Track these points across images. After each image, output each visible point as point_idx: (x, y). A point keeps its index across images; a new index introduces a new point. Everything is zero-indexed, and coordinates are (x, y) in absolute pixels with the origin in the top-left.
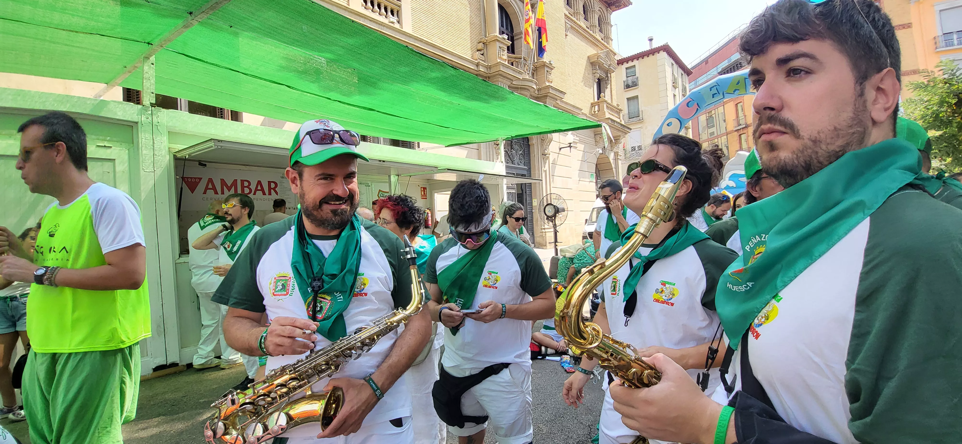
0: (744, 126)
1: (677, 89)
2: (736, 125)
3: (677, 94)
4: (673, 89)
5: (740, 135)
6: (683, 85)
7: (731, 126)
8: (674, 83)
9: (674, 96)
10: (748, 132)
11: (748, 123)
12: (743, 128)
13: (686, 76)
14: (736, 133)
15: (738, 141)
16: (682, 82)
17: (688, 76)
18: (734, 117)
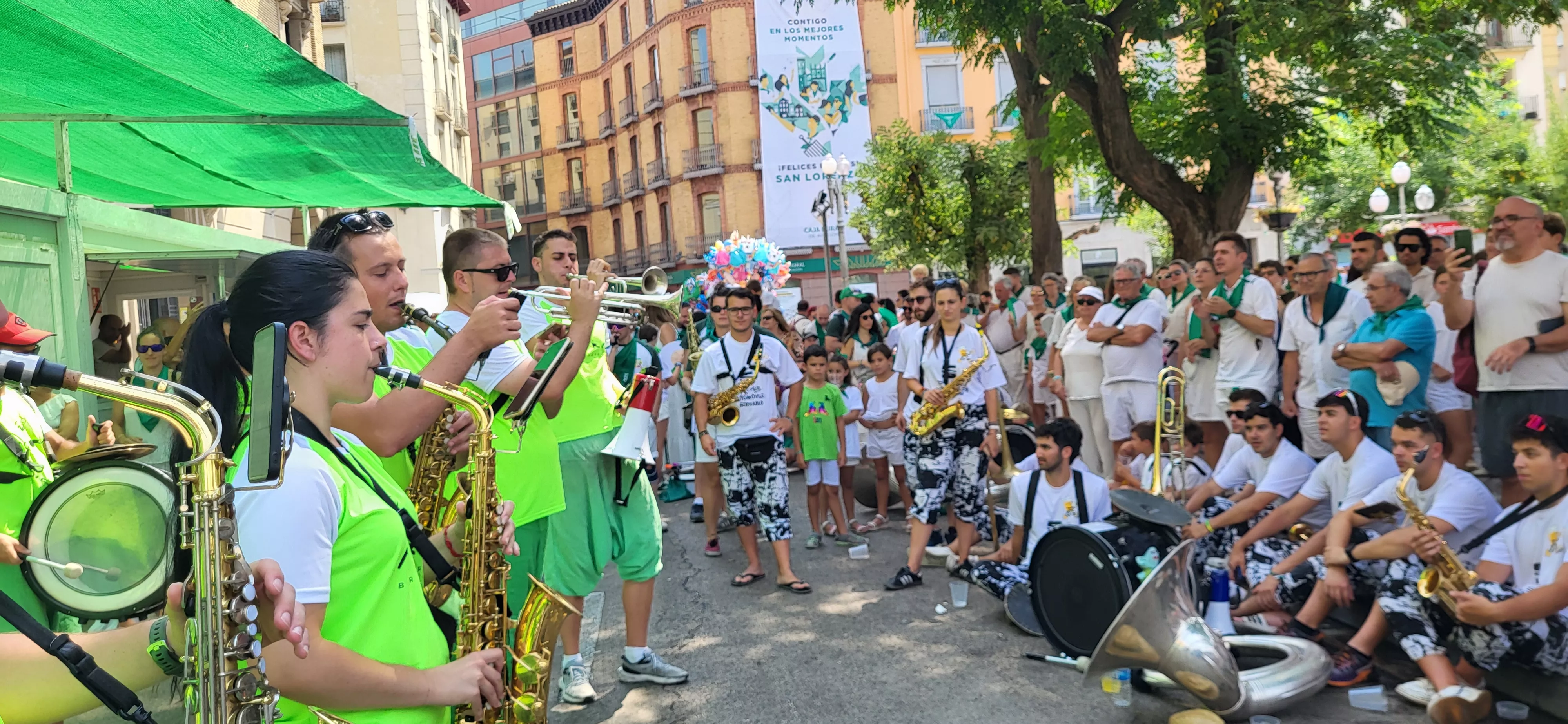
0: (578, 143)
1: (439, 45)
2: (563, 138)
3: (439, 56)
4: (432, 43)
5: (569, 161)
6: (450, 35)
7: (552, 139)
8: (432, 30)
9: (435, 59)
10: (585, 156)
11: (587, 138)
12: (576, 147)
13: (456, 15)
14: (561, 155)
15: (565, 173)
16: (449, 28)
17: (460, 15)
18: (559, 121)
